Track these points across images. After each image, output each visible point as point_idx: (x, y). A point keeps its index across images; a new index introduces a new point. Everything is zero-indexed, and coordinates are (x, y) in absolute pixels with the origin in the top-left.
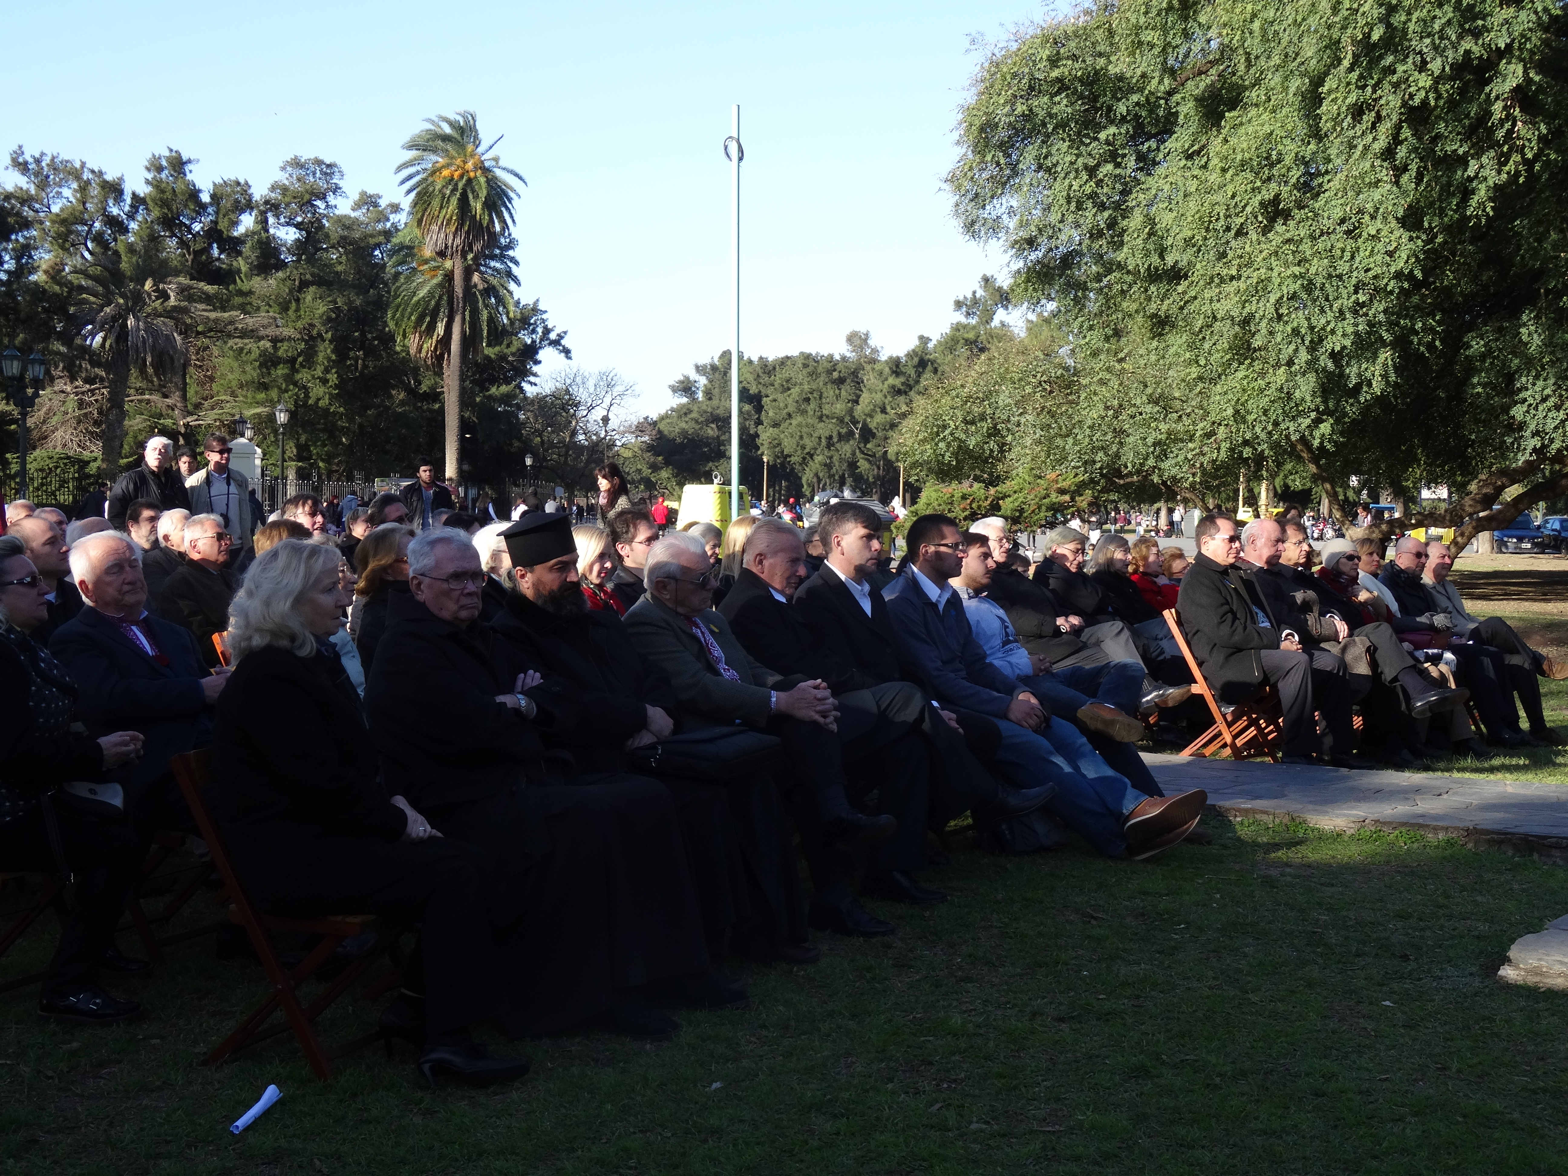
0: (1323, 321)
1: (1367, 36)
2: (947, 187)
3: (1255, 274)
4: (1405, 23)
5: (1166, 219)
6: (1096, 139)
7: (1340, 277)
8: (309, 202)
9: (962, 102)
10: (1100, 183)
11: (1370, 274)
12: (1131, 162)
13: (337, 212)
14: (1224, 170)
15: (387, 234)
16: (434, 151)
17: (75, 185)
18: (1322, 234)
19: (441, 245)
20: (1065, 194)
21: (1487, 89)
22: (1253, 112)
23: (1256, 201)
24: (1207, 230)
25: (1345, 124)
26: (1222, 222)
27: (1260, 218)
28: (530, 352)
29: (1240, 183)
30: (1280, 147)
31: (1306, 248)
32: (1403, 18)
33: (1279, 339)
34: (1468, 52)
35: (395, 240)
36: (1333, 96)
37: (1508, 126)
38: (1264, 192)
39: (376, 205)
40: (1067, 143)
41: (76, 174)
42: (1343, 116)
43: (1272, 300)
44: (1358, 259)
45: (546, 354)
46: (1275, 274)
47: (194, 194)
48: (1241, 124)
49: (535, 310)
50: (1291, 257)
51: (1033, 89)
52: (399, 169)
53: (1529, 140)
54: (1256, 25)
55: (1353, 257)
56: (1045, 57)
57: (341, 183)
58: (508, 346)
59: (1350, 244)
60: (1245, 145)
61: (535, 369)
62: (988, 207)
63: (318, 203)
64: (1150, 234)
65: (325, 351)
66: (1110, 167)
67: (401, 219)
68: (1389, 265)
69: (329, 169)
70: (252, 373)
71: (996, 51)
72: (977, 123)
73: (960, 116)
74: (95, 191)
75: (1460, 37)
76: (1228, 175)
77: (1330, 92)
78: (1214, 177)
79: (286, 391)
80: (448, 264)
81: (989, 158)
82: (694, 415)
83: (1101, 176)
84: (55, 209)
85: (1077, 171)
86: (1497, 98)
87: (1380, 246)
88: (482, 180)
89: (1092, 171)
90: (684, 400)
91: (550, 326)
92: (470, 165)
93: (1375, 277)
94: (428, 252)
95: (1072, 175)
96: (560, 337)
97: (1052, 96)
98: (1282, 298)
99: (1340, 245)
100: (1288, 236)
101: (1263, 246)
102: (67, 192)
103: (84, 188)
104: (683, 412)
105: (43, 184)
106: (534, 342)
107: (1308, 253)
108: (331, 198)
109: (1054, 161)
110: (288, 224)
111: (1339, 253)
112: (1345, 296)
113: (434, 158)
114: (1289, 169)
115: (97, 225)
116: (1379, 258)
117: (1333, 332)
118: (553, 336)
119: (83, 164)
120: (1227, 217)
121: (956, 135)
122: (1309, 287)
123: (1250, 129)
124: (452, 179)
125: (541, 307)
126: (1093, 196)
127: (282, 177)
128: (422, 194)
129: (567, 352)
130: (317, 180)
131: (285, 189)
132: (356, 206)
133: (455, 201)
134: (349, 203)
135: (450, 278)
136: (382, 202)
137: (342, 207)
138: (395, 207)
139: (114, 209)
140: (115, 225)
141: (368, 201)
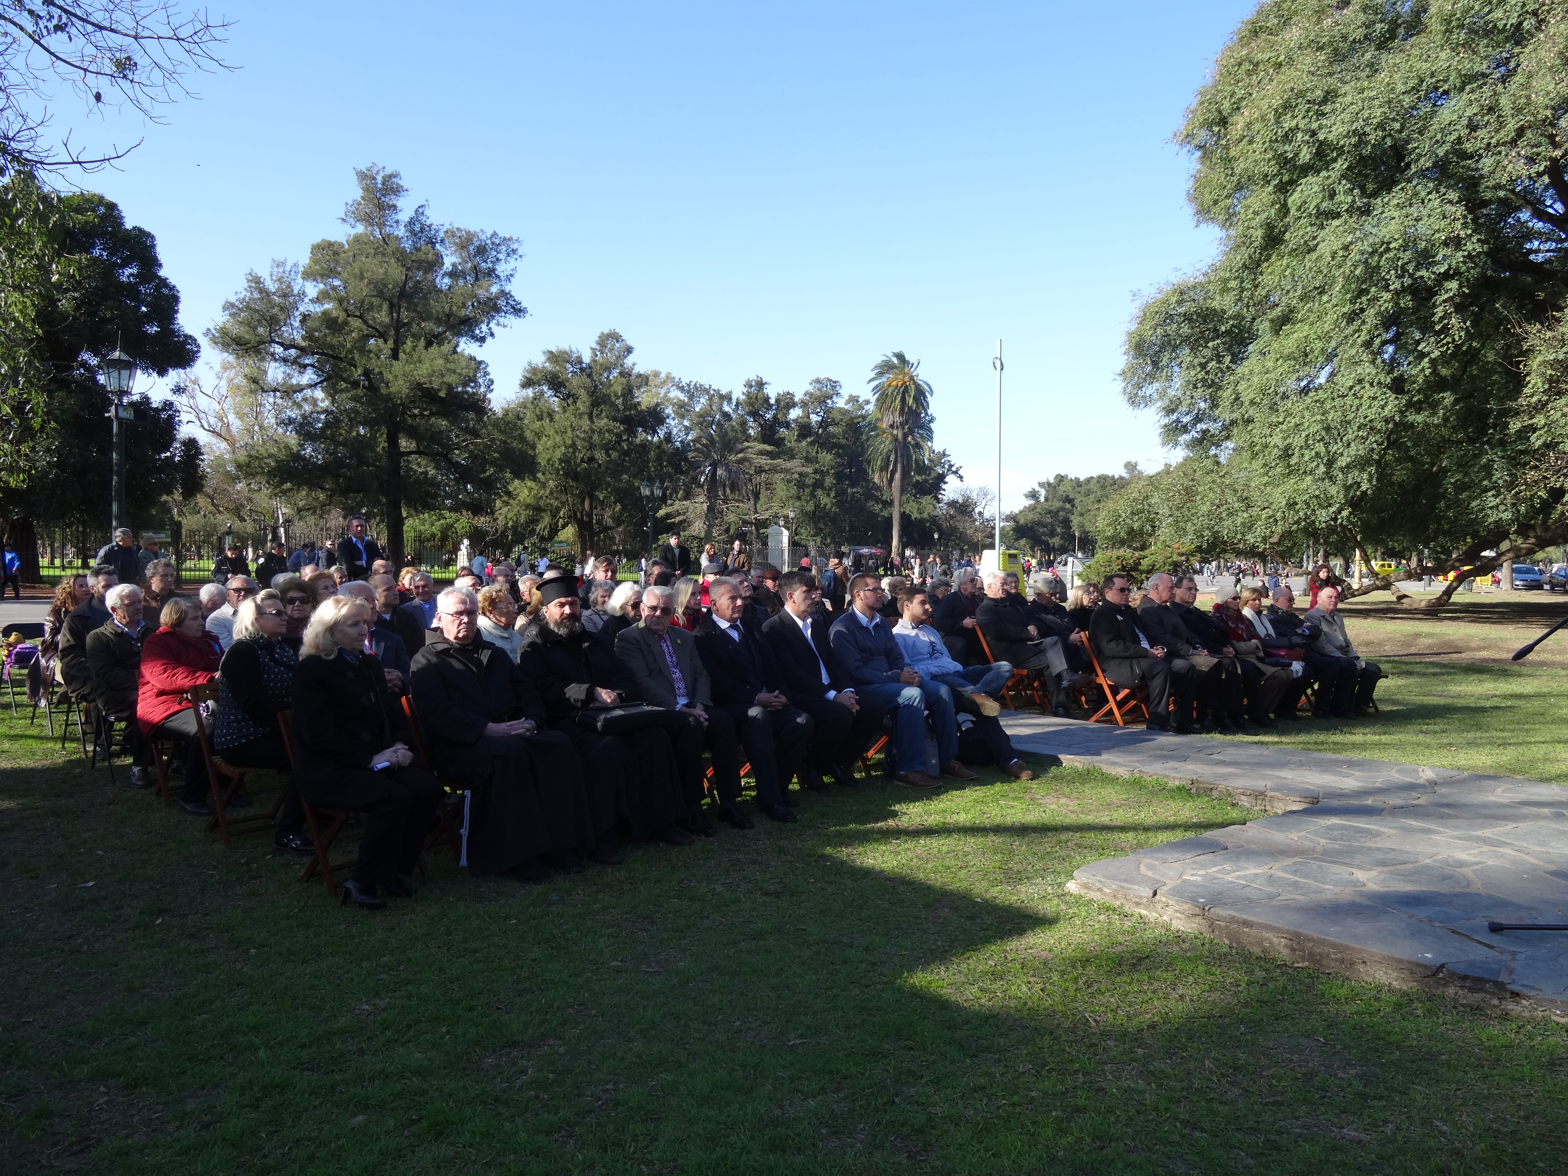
0: (1335, 447)
2: (1119, 378)
3: (1293, 421)
4: (1379, 261)
6: (1207, 347)
7: (1348, 422)
8: (824, 401)
9: (1129, 330)
10: (1207, 373)
11: (1368, 419)
12: (1228, 359)
13: (838, 406)
15: (864, 417)
16: (887, 372)
17: (706, 397)
19: (891, 422)
20: (1187, 379)
21: (1434, 299)
28: (941, 478)
32: (1377, 259)
33: (1307, 459)
34: (1422, 278)
35: (867, 420)
37: (1445, 321)
39: (857, 402)
40: (1188, 350)
41: (707, 391)
43: (1303, 435)
44: (1360, 411)
45: (951, 479)
46: (1306, 420)
47: (767, 399)
48: (1291, 333)
49: (944, 455)
51: (1168, 319)
52: (870, 381)
53: (1459, 330)
55: (1357, 410)
56: (1175, 301)
57: (840, 391)
58: (930, 475)
59: (1357, 401)
61: (944, 486)
62: (1144, 389)
63: (829, 401)
65: (830, 479)
66: (1214, 363)
67: (870, 407)
68: (1380, 414)
69: (834, 384)
70: (794, 490)
71: (1148, 300)
72: (1134, 341)
73: (1127, 338)
74: (716, 399)
80: (895, 432)
81: (1142, 362)
82: (1038, 510)
83: (1208, 368)
84: (697, 409)
85: (1194, 366)
87: (1376, 403)
88: (913, 387)
89: (1203, 366)
90: (1032, 502)
91: (952, 463)
92: (907, 379)
93: (1371, 421)
94: (884, 426)
95: (1191, 369)
96: (958, 469)
97: (1179, 323)
98: (1309, 434)
99: (1349, 403)
102: (703, 400)
103: (711, 399)
104: (1032, 508)
105: (691, 397)
106: (943, 472)
108: (835, 399)
110: (812, 413)
113: (887, 376)
115: (717, 417)
116: (1374, 410)
117: (1342, 455)
118: (954, 469)
119: (711, 386)
121: (1123, 349)
123: (1296, 335)
124: (897, 387)
125: (947, 453)
126: (1204, 380)
127: (810, 388)
128: (881, 395)
129: (961, 477)
130: (828, 390)
131: (811, 395)
132: (848, 402)
133: (899, 398)
134: (844, 401)
135: (896, 439)
136: (861, 400)
137: (840, 403)
138: (867, 402)
139: (726, 408)
140: (726, 416)
141: (853, 399)
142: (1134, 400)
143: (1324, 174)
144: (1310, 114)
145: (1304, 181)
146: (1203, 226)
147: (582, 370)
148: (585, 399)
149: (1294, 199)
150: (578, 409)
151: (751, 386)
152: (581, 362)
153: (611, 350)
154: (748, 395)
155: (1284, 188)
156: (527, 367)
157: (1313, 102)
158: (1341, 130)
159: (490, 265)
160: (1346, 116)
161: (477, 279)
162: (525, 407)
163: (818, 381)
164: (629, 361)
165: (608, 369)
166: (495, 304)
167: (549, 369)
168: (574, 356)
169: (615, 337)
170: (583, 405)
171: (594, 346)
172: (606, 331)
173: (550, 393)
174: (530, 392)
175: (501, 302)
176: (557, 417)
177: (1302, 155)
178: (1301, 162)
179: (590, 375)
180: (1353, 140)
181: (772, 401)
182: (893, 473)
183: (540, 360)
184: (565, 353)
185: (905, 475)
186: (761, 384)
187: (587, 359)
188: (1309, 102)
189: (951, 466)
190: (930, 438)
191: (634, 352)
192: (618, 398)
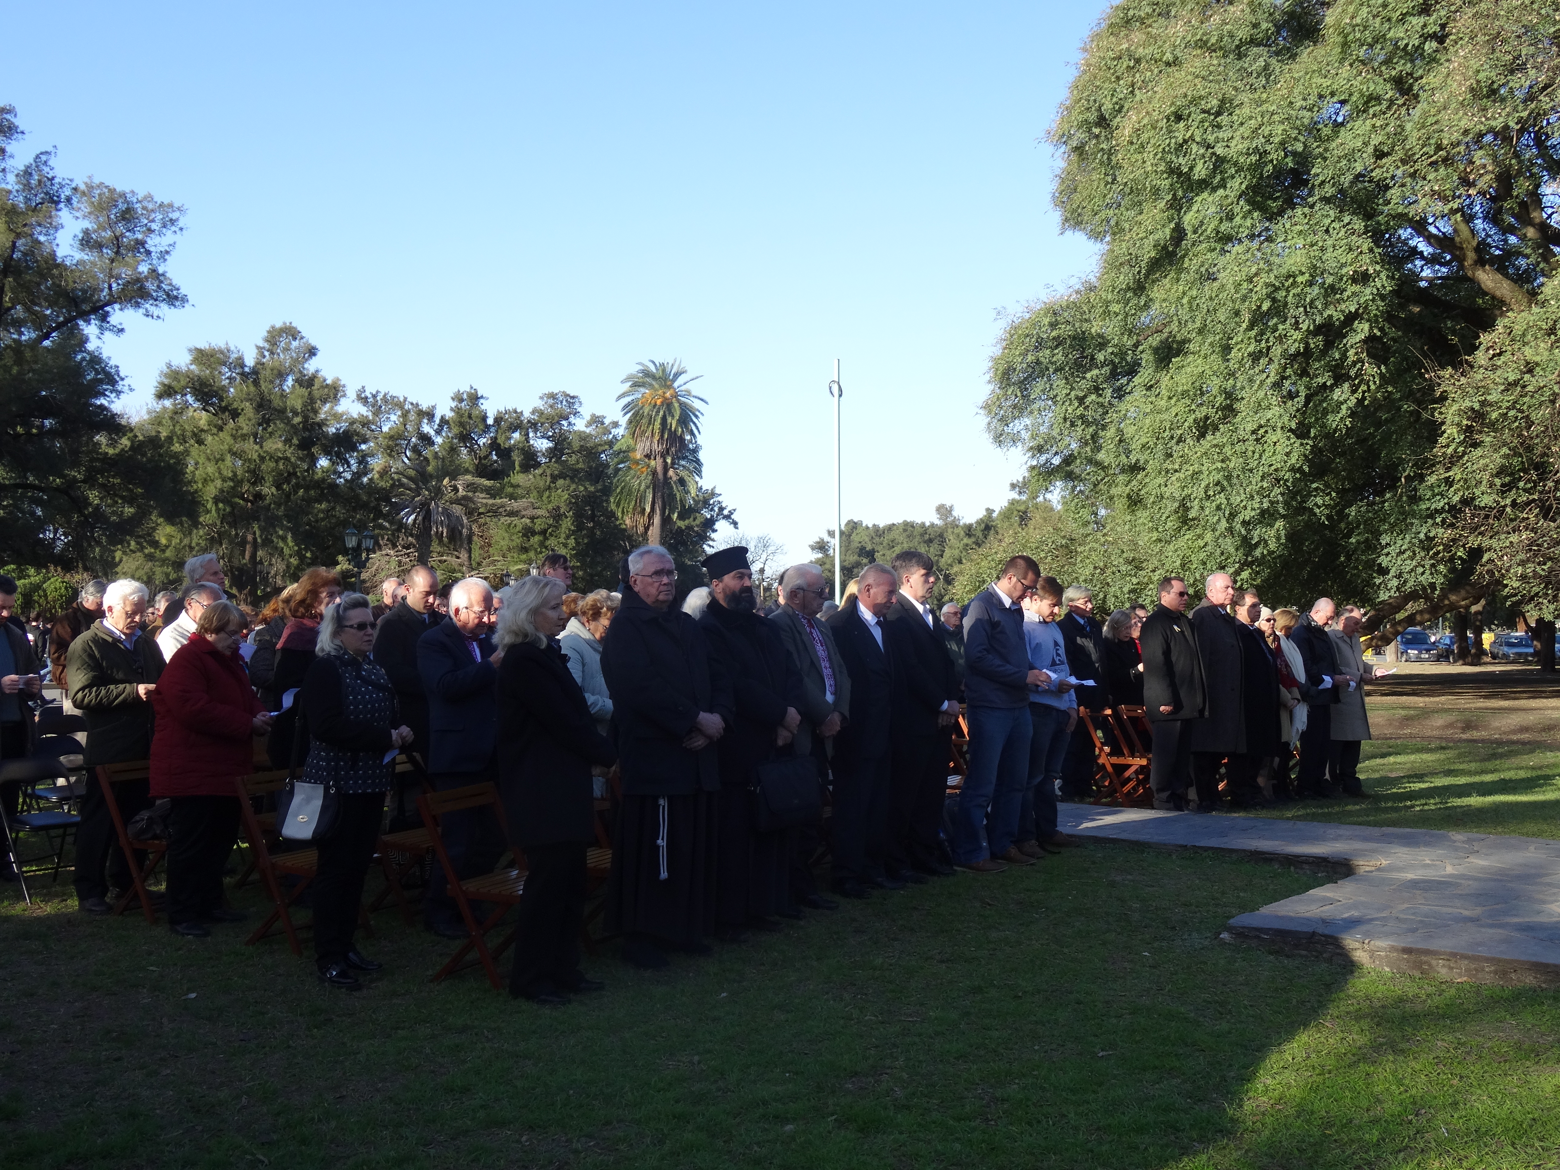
0: (1238, 499)
1: (1259, 307)
2: (982, 412)
3: (1191, 468)
4: (1286, 297)
5: (1130, 431)
6: (1084, 378)
7: (1251, 471)
8: (558, 423)
9: (991, 354)
10: (1087, 408)
11: (1273, 468)
12: (1108, 392)
13: (575, 428)
14: (1170, 398)
15: (611, 444)
16: (643, 385)
17: (399, 413)
18: (1239, 442)
19: (647, 451)
20: (1062, 415)
21: (1345, 341)
22: (1191, 358)
23: (1191, 419)
24: (1158, 439)
25: (1247, 366)
26: (1167, 433)
27: (1194, 431)
28: (709, 524)
29: (1180, 407)
30: (1208, 382)
31: (1228, 450)
32: (1284, 294)
33: (1207, 513)
34: (1330, 317)
35: (616, 448)
36: (1239, 346)
37: (1359, 365)
38: (1197, 413)
39: (603, 423)
40: (1064, 381)
41: (400, 405)
42: (1245, 360)
43: (1202, 486)
44: (1264, 458)
45: (721, 525)
46: (1204, 468)
47: (483, 418)
48: (1183, 367)
49: (713, 494)
50: (1216, 457)
51: (1040, 344)
52: (619, 398)
53: (1373, 376)
54: (1185, 301)
55: (1261, 456)
56: (1047, 323)
57: (579, 410)
58: (694, 520)
59: (1259, 448)
60: (1184, 381)
61: (713, 535)
62: (1011, 425)
63: (564, 422)
64: (1120, 441)
65: (567, 524)
66: (1093, 397)
67: (620, 431)
68: (1285, 462)
69: (571, 400)
70: (517, 540)
71: (1015, 320)
72: (1001, 369)
73: (990, 364)
74: (412, 416)
75: (1326, 305)
76: (1173, 401)
77: (1237, 343)
78: (1163, 403)
79: (541, 553)
80: (653, 464)
81: (1009, 393)
83: (1087, 403)
84: (385, 429)
85: (1070, 399)
86: (1352, 347)
87: (1279, 449)
88: (676, 405)
89: (1081, 400)
90: (820, 555)
91: (724, 505)
92: (668, 395)
93: (1276, 470)
94: (638, 455)
95: (1067, 404)
96: (731, 513)
97: (1053, 349)
98: (1209, 484)
99: (1252, 448)
100: (1215, 442)
101: (1197, 449)
102: (393, 418)
103: (405, 415)
105: (377, 412)
106: (712, 516)
107: (1229, 453)
108: (572, 419)
109: (1055, 393)
110: (543, 437)
111: (1251, 453)
112: (1254, 483)
113: (642, 390)
114: (1215, 398)
115: (413, 440)
116: (1279, 457)
117: (1245, 508)
118: (726, 512)
119: (405, 399)
120: (1171, 429)
121: (987, 377)
122: (1229, 478)
123: (1189, 370)
124: (655, 405)
125: (717, 491)
126: (1082, 417)
127: (540, 404)
128: (635, 415)
129: (735, 524)
130: (563, 407)
131: (541, 413)
132: (589, 424)
133: (659, 421)
134: (584, 422)
135: (654, 473)
136: (607, 421)
137: (580, 425)
138: (616, 425)
139: (426, 429)
140: (426, 440)
141: (596, 420)
142: (999, 439)
143: (1221, 192)
144: (1207, 124)
145: (1199, 199)
146: (1069, 233)
147: (243, 375)
148: (251, 415)
149: (1189, 219)
150: (241, 428)
151: (461, 400)
152: (243, 366)
153: (287, 349)
154: (457, 411)
155: (1177, 205)
156: (165, 370)
157: (1208, 112)
158: (1240, 146)
159: (140, 236)
160: (1245, 131)
161: (117, 253)
162: (160, 423)
163: (553, 396)
164: (311, 366)
165: (281, 375)
166: (142, 288)
167: (197, 372)
168: (234, 356)
169: (291, 332)
170: (245, 424)
171: (261, 343)
172: (279, 325)
173: (196, 405)
174: (168, 403)
175: (151, 286)
176: (209, 439)
177: (1197, 170)
178: (1196, 177)
179: (256, 383)
180: (1254, 158)
181: (490, 421)
182: (650, 517)
183: (183, 361)
184: (222, 352)
185: (666, 521)
186: (475, 398)
187: (250, 361)
188: (1204, 111)
189: (721, 509)
190: (699, 473)
191: (319, 354)
192: (296, 414)
